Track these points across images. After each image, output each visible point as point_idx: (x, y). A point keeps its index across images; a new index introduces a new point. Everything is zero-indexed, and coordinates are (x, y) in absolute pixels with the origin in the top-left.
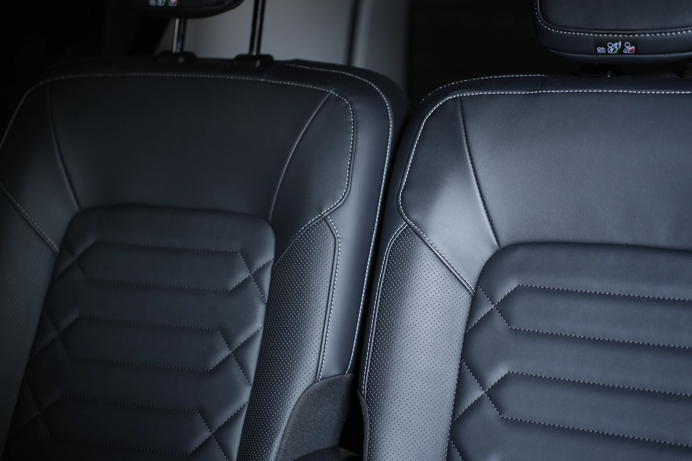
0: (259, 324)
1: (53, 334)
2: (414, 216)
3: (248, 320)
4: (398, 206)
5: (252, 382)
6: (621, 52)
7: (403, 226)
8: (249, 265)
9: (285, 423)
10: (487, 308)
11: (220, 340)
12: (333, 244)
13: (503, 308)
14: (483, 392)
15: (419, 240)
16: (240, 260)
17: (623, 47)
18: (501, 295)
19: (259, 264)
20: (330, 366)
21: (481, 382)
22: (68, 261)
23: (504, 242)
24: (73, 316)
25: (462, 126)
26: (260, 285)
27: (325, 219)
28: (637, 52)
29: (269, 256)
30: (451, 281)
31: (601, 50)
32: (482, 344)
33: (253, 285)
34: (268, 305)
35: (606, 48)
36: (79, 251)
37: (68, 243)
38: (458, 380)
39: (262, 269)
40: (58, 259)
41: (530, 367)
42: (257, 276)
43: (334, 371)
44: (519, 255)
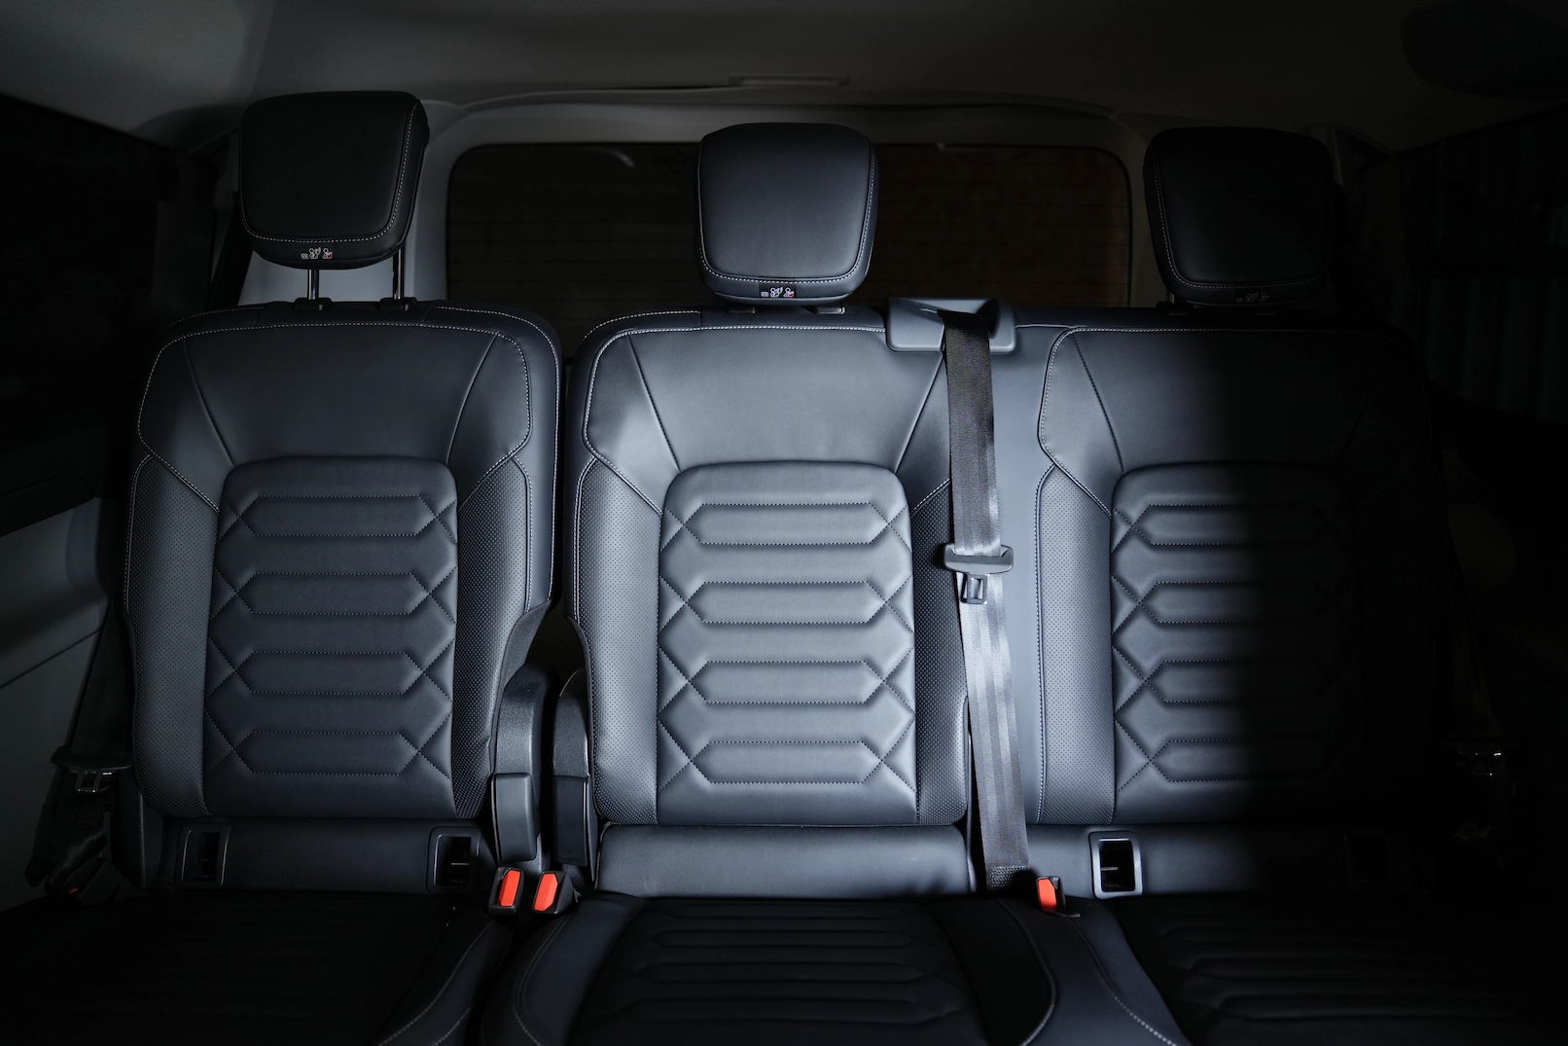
0: (452, 565)
1: (231, 594)
2: (602, 450)
3: (439, 563)
4: (585, 442)
5: (455, 620)
6: (781, 296)
7: (591, 459)
8: (433, 508)
9: (502, 655)
10: (675, 528)
11: (414, 584)
12: (523, 484)
13: (692, 525)
14: (684, 603)
15: (608, 470)
16: (422, 504)
17: (784, 292)
18: (688, 514)
19: (442, 506)
20: (537, 599)
21: (680, 593)
22: (232, 519)
23: (683, 466)
24: (249, 574)
25: (636, 363)
26: (447, 527)
27: (512, 459)
28: (795, 297)
29: (450, 498)
30: (642, 506)
31: (764, 294)
32: (677, 561)
33: (439, 527)
34: (459, 546)
35: (770, 292)
36: (243, 507)
37: (227, 499)
38: (659, 595)
39: (447, 510)
40: (220, 519)
41: (724, 575)
42: (442, 517)
43: (540, 601)
44: (699, 477)
